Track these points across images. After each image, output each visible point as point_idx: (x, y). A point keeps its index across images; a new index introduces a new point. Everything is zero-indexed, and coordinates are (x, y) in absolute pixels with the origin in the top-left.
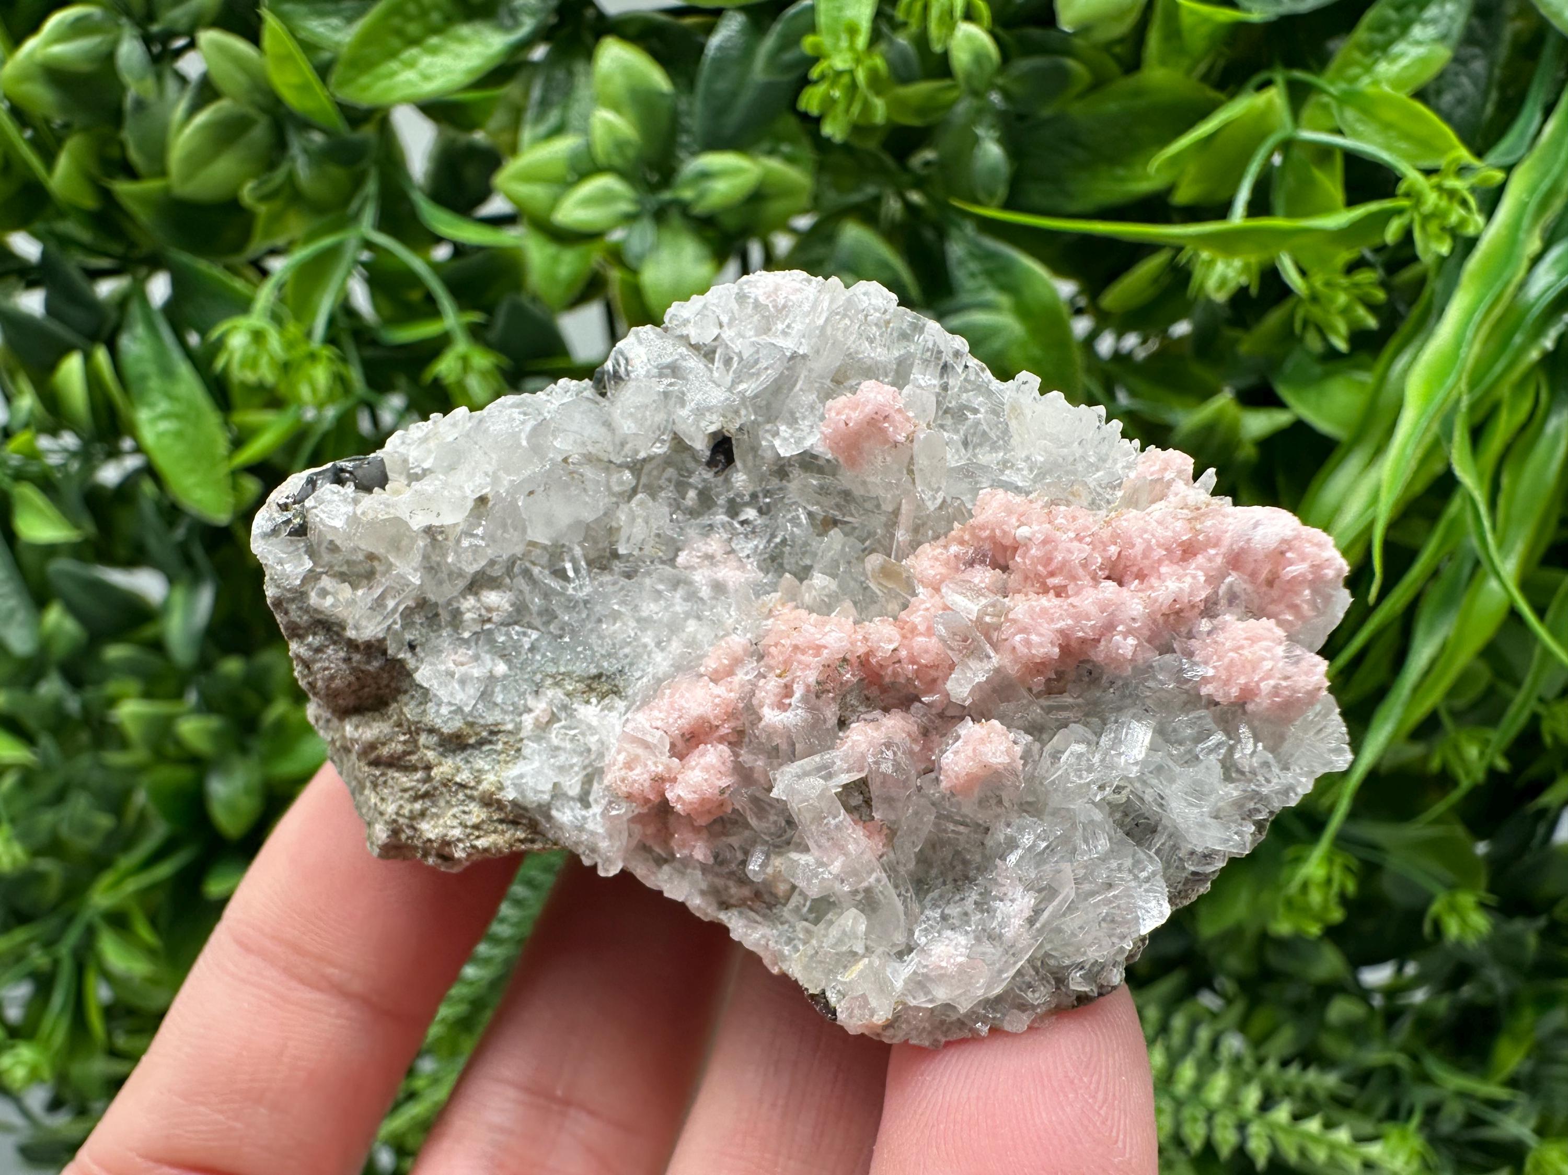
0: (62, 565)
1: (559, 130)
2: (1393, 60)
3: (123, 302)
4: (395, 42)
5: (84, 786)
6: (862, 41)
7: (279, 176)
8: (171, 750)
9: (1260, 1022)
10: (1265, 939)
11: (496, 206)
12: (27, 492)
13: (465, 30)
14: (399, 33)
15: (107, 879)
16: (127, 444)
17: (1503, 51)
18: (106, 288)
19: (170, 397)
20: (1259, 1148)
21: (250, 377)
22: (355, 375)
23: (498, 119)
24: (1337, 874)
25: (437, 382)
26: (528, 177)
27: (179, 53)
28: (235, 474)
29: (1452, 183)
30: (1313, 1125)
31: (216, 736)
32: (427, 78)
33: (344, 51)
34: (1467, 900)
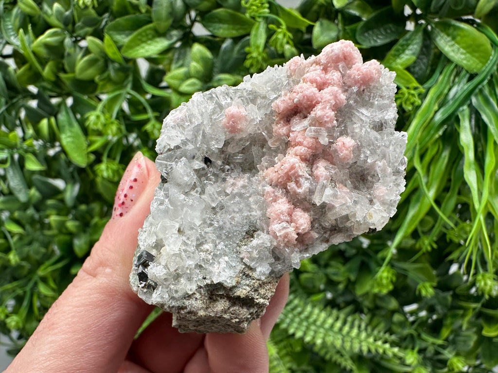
0: (36, 177)
1: (182, 66)
2: (401, 59)
3: (59, 105)
4: (139, 42)
5: (37, 240)
6: (261, 49)
7: (106, 75)
8: (64, 230)
9: (375, 321)
10: (376, 296)
11: (164, 84)
12: (30, 156)
13: (158, 39)
14: (140, 40)
15: (42, 267)
16: (57, 144)
17: (432, 57)
18: (54, 101)
19: (71, 131)
20: (365, 349)
21: (95, 127)
22: (123, 127)
23: (166, 62)
24: (390, 275)
25: (146, 132)
26: (173, 78)
27: (80, 41)
28: (88, 153)
29: (412, 92)
30: (379, 343)
31: (77, 227)
32: (147, 51)
33: (126, 44)
34: (428, 285)
